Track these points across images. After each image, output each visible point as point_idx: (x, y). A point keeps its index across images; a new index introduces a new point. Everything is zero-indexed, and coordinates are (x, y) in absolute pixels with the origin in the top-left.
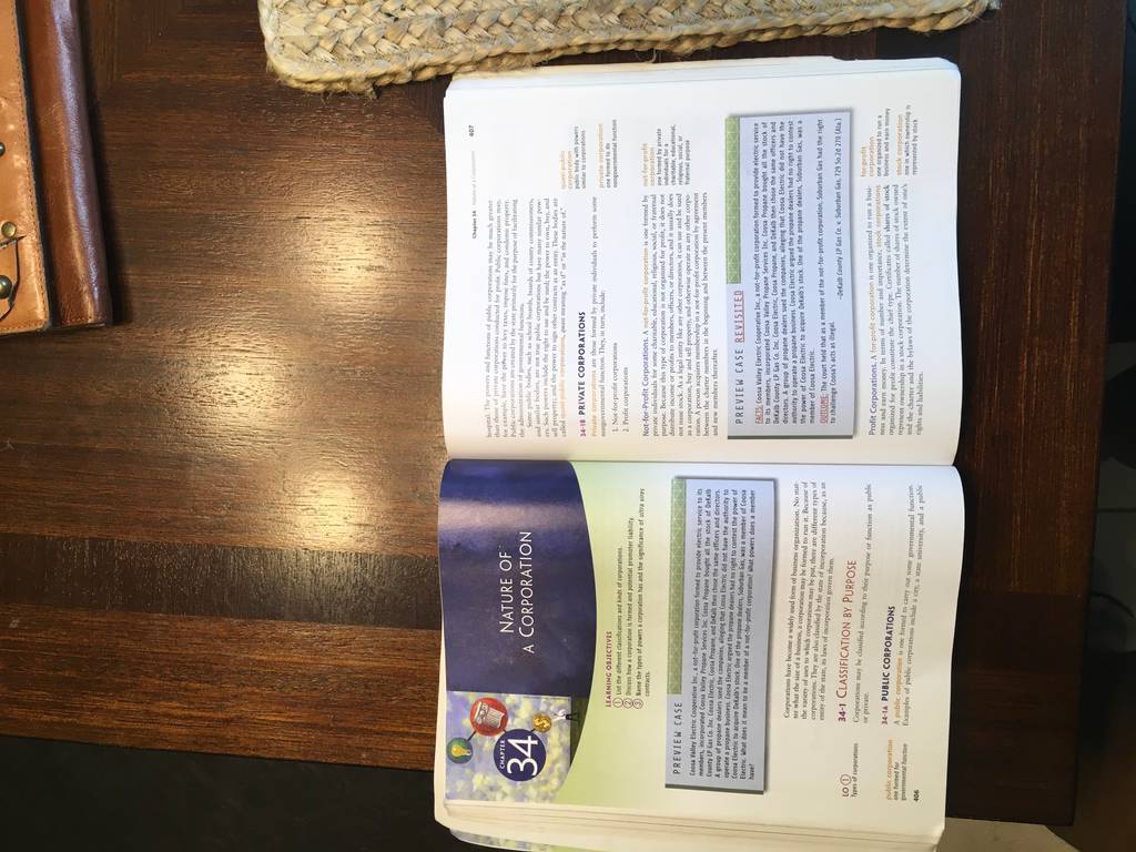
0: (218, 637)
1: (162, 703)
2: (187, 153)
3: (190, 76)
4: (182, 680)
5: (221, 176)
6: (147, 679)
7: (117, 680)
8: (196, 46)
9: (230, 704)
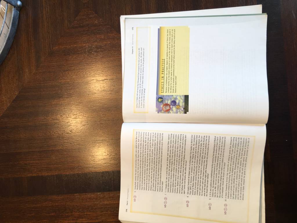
0: (94, 198)
1: (80, 219)
2: (72, 66)
3: (72, 46)
4: (85, 212)
5: (83, 71)
6: (75, 213)
7: (67, 214)
8: (72, 38)
9: (99, 217)
